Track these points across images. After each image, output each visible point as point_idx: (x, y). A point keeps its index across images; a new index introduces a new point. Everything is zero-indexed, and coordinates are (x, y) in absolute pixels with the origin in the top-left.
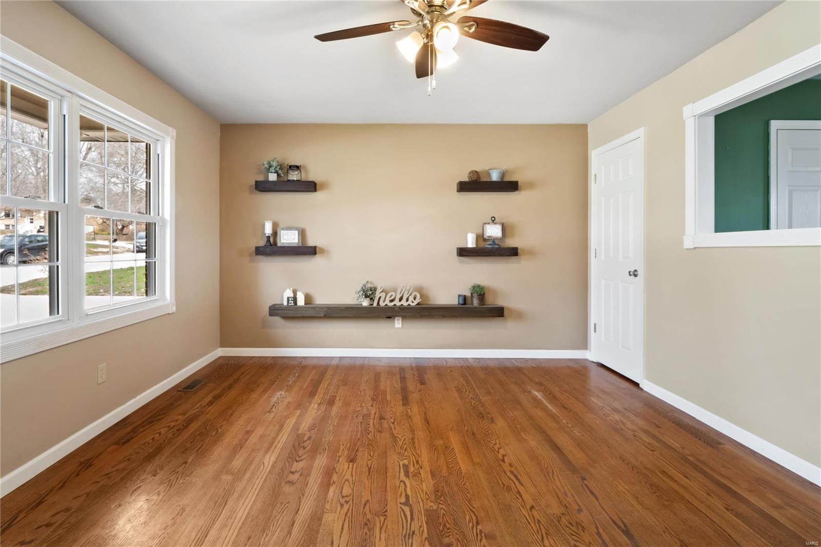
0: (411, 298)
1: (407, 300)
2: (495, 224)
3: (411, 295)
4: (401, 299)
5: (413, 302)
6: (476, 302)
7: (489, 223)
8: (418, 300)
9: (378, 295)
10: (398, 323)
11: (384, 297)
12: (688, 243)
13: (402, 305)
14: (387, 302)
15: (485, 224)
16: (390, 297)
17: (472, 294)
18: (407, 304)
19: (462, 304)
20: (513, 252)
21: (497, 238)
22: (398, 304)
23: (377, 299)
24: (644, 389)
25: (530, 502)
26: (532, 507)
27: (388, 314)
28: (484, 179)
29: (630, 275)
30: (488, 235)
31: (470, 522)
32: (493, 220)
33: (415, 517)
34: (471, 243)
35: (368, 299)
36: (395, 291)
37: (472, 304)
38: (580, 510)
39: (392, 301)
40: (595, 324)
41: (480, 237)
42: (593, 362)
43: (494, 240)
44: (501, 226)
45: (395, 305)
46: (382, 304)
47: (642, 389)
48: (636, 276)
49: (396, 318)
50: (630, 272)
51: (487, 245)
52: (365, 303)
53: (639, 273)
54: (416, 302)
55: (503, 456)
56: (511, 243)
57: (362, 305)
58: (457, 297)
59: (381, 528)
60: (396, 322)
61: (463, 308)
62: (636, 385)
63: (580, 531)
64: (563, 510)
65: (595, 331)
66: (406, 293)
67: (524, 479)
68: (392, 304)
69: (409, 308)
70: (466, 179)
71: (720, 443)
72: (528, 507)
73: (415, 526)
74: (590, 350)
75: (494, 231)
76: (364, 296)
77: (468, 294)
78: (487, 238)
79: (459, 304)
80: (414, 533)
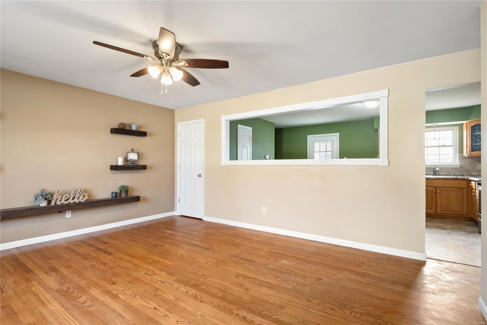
0: (81, 197)
1: (78, 199)
2: (134, 153)
3: (81, 195)
4: (73, 198)
5: (82, 199)
6: (123, 195)
7: (130, 152)
8: (86, 198)
9: (55, 197)
10: (68, 215)
11: (61, 198)
12: (222, 164)
13: (75, 202)
14: (63, 201)
15: (128, 152)
16: (65, 198)
17: (121, 191)
18: (79, 201)
19: (115, 197)
20: (144, 167)
21: (135, 160)
22: (71, 201)
23: (55, 200)
24: (204, 220)
25: (205, 262)
26: (207, 263)
27: (61, 209)
28: (127, 128)
29: (198, 176)
30: (130, 158)
31: (193, 275)
32: (133, 151)
33: (172, 284)
34: (120, 162)
35: (46, 201)
36: (70, 194)
37: (121, 196)
38: (220, 258)
39: (66, 201)
40: (179, 199)
41: (126, 160)
42: (177, 216)
43: (133, 161)
44: (137, 154)
45: (69, 202)
46: (59, 203)
47: (203, 220)
48: (200, 176)
49: (67, 212)
50: (198, 175)
51: (129, 164)
52: (44, 204)
53: (202, 175)
54: (84, 199)
55: (181, 254)
56: (142, 163)
57: (39, 205)
58: (111, 193)
59: (164, 293)
60: (67, 214)
61: (115, 199)
62: (201, 219)
63: (225, 262)
64: (216, 260)
65: (179, 202)
66: (78, 194)
67: (196, 257)
68: (67, 202)
69: (80, 203)
70: (117, 127)
71: (236, 229)
72: (206, 263)
73: (176, 286)
74: (176, 211)
75: (133, 156)
76: (43, 199)
77: (118, 191)
78: (129, 160)
79: (112, 197)
80: (178, 288)
